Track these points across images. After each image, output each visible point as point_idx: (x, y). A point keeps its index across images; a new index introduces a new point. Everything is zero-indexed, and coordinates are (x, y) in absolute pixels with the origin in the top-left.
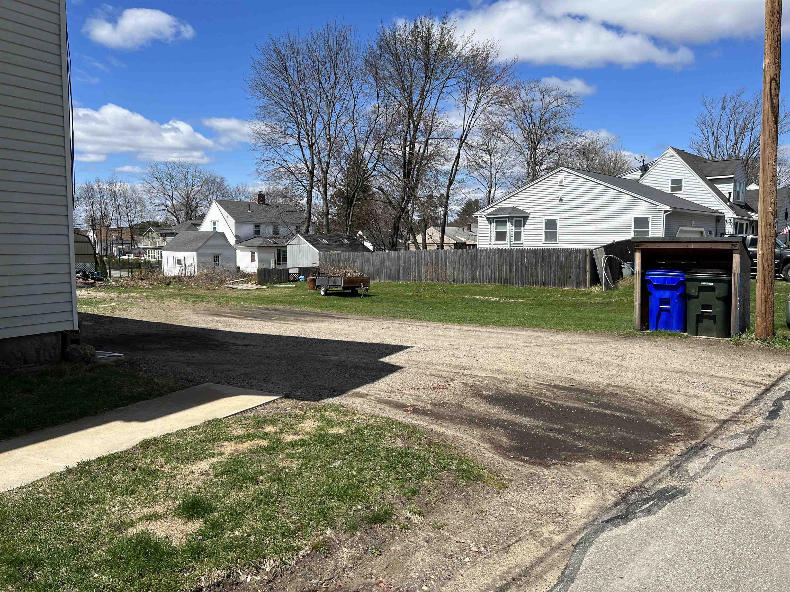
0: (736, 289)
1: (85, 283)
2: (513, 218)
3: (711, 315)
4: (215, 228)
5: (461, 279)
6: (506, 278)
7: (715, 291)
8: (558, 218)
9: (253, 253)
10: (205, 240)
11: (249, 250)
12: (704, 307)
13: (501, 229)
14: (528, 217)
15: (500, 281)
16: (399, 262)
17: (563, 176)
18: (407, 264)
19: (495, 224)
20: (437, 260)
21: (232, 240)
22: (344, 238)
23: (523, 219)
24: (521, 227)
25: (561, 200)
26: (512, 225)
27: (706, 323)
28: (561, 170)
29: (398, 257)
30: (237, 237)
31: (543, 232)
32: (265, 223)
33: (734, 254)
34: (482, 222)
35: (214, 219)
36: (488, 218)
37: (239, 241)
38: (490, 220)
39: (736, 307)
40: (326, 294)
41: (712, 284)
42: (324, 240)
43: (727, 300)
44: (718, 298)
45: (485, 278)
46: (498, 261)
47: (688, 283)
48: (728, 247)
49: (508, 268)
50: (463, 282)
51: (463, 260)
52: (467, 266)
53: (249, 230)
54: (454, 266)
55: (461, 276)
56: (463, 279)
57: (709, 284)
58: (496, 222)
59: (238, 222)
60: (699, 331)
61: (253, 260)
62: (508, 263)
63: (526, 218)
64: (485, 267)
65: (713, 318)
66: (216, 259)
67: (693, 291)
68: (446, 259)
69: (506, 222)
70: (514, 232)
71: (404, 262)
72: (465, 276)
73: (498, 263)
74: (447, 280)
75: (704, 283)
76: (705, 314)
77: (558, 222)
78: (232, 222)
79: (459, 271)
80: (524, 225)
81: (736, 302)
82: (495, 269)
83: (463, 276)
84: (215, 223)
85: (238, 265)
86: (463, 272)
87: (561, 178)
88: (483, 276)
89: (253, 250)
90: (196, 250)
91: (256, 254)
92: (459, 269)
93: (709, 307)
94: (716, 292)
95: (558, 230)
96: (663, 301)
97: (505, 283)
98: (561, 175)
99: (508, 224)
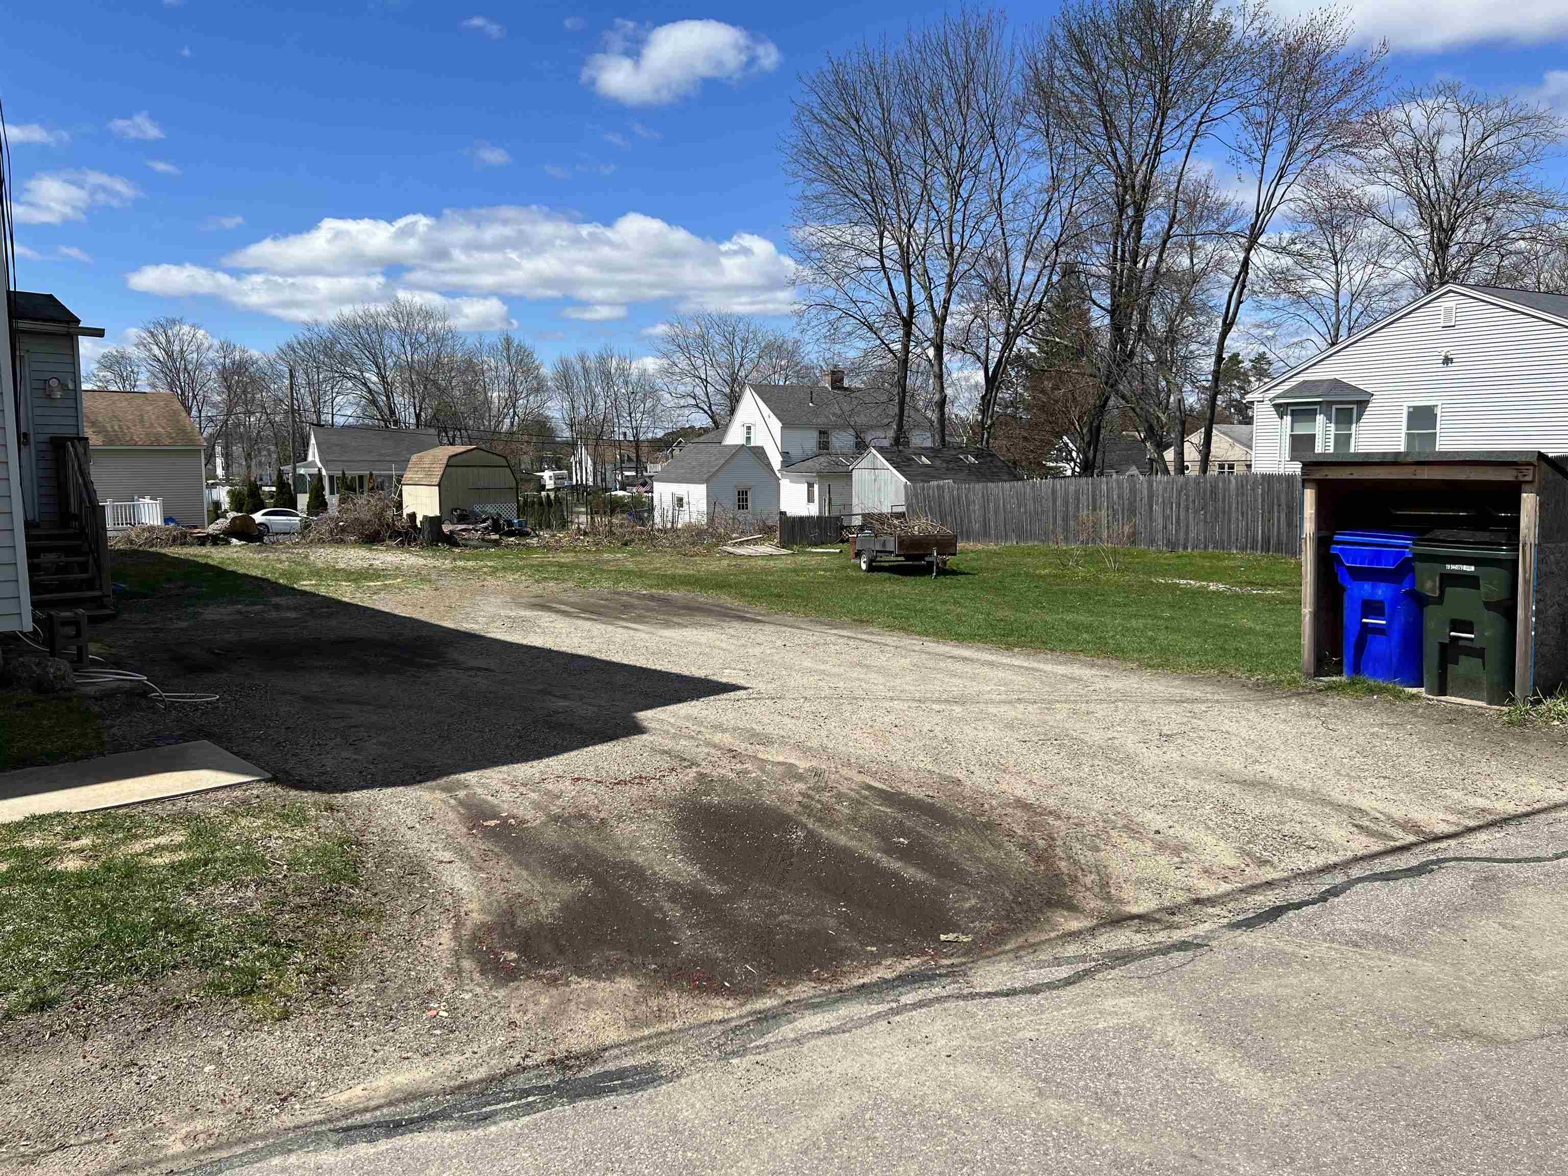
0: (1527, 582)
1: (483, 540)
2: (1330, 403)
3: (1476, 645)
4: (748, 439)
5: (1182, 542)
6: (1279, 543)
7: (1477, 587)
8: (1439, 403)
9: (810, 485)
10: (722, 461)
11: (804, 480)
12: (1457, 625)
13: (1302, 429)
14: (1368, 402)
15: (1266, 548)
16: (1054, 501)
17: (1453, 304)
18: (1071, 508)
19: (1289, 418)
20: (1132, 499)
21: (776, 461)
22: (969, 453)
23: (1355, 407)
24: (1351, 423)
25: (1447, 360)
26: (1329, 419)
27: (1465, 665)
28: (1450, 291)
29: (1054, 492)
30: (785, 454)
31: (1403, 435)
32: (836, 427)
33: (1524, 495)
34: (1263, 414)
35: (749, 421)
36: (1277, 407)
37: (788, 462)
38: (1280, 409)
39: (1527, 632)
40: (871, 568)
41: (1472, 568)
42: (923, 459)
43: (1508, 611)
44: (1488, 606)
45: (1233, 538)
46: (1263, 500)
47: (1418, 565)
48: (1507, 475)
49: (1283, 516)
50: (1185, 548)
51: (1187, 499)
52: (1196, 512)
53: (810, 440)
54: (1168, 511)
55: (1182, 535)
56: (1186, 540)
57: (1465, 568)
58: (1293, 413)
59: (786, 426)
60: (1450, 684)
61: (810, 499)
62: (1284, 506)
63: (1363, 404)
64: (1234, 515)
65: (1480, 653)
66: (742, 500)
67: (1429, 585)
68: (1151, 497)
69: (1314, 413)
70: (1332, 437)
71: (1066, 503)
72: (1192, 535)
73: (1263, 506)
74: (1152, 542)
75: (1453, 567)
76: (1461, 643)
77: (1438, 411)
78: (776, 425)
79: (1178, 522)
80: (1358, 419)
81: (1527, 618)
82: (1255, 521)
83: (1187, 533)
84: (749, 428)
85: (783, 509)
86: (1187, 527)
87: (1448, 310)
88: (1229, 537)
89: (811, 480)
90: (707, 481)
91: (816, 487)
92: (1178, 518)
93: (1467, 626)
94: (1482, 589)
95: (1438, 430)
96: (1371, 607)
97: (1277, 550)
98: (1449, 302)
99: (1320, 418)
